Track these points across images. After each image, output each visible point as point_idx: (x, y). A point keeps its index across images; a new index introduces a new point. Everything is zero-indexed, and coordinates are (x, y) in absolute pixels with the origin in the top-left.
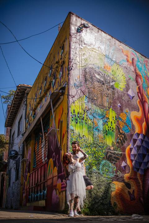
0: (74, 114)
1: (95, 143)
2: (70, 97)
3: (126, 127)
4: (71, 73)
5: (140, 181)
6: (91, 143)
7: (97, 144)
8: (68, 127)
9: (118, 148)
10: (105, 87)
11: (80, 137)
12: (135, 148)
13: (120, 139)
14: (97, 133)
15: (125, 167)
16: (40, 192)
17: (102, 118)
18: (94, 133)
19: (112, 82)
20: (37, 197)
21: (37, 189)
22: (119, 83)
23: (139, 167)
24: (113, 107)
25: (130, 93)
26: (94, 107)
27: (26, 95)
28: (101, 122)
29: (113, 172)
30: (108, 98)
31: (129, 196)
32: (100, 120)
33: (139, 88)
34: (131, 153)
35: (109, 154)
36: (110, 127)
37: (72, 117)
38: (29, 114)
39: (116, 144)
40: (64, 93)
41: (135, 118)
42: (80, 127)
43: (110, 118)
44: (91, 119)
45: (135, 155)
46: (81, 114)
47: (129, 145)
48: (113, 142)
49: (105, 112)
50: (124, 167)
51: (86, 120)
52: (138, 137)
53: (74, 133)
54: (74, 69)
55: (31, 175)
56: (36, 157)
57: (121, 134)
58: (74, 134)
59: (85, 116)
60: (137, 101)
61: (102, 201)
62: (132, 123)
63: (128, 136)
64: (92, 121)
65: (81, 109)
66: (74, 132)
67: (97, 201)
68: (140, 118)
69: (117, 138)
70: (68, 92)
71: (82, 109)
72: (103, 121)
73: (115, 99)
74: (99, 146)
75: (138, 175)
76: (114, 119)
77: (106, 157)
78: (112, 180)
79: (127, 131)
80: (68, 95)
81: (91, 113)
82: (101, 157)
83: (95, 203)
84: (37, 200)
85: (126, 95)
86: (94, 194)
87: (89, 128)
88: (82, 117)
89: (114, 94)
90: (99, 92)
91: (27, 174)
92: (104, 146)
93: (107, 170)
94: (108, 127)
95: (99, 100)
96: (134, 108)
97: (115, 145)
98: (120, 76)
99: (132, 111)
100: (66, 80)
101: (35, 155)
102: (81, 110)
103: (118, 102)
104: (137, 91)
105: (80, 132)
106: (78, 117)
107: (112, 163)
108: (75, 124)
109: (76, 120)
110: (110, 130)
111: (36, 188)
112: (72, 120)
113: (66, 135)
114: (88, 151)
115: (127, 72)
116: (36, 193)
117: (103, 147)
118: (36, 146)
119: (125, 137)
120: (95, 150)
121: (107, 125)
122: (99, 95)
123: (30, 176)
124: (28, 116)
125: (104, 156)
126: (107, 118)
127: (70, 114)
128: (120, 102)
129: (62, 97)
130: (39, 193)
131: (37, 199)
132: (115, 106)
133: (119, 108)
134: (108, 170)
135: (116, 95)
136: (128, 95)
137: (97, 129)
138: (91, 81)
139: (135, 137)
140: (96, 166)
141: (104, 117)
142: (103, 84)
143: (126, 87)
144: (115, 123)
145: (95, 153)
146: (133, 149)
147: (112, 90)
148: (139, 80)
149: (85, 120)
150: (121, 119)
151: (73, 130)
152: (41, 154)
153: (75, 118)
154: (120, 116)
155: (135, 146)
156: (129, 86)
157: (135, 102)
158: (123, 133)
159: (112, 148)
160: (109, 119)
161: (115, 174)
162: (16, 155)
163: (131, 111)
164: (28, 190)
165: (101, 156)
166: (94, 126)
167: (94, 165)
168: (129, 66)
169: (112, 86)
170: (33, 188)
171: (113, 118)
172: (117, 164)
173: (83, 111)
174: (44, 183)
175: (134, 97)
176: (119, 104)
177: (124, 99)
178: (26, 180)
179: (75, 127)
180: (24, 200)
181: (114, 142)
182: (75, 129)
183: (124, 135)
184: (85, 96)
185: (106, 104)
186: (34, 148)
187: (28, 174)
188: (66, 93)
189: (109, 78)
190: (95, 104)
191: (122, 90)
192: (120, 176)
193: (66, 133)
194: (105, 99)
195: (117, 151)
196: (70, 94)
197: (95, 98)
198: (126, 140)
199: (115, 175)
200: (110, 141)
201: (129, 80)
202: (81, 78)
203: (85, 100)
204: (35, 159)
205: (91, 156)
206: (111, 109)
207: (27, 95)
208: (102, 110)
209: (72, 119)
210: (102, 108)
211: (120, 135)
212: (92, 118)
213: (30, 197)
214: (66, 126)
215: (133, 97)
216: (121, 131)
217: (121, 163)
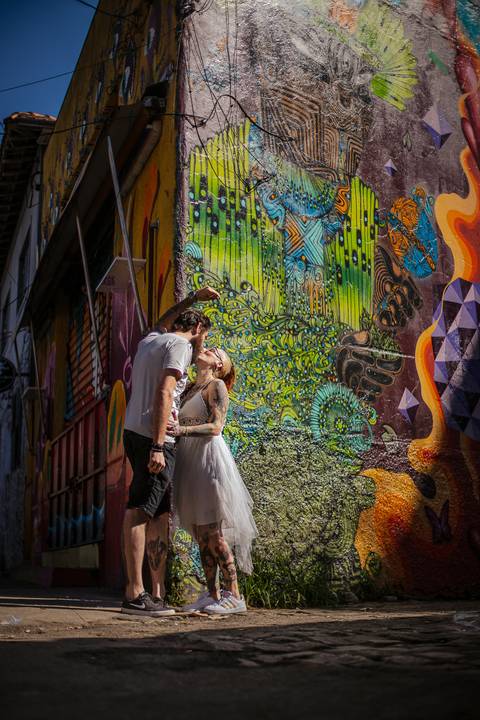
0: (203, 193)
1: (291, 316)
2: (187, 124)
3: (416, 252)
4: (191, 25)
5: (471, 468)
6: (276, 313)
7: (302, 321)
8: (177, 249)
9: (384, 337)
10: (331, 91)
11: (230, 290)
12: (452, 340)
13: (393, 302)
14: (298, 275)
15: (412, 411)
16: (85, 514)
17: (321, 217)
18: (286, 273)
19: (362, 72)
20: (74, 528)
21: (76, 500)
22: (390, 79)
23: (466, 415)
24: (365, 172)
25: (432, 119)
26: (287, 171)
27: (39, 154)
28: (316, 232)
29: (365, 432)
30: (346, 136)
31: (427, 525)
32: (313, 222)
33: (468, 105)
34: (435, 356)
35: (350, 359)
36: (355, 253)
37: (197, 208)
38: (50, 220)
39: (375, 319)
40: (164, 109)
41: (453, 221)
42: (228, 247)
43: (352, 214)
44: (277, 219)
45: (450, 367)
46: (233, 194)
47: (428, 324)
48: (365, 314)
49: (332, 193)
50: (409, 410)
51: (254, 222)
52: (464, 296)
53: (202, 271)
54: (202, 8)
55: (57, 447)
56: (72, 381)
57: (397, 280)
58: (202, 277)
59: (248, 203)
60: (459, 154)
61: (322, 546)
62: (441, 239)
63: (425, 289)
64: (280, 224)
65: (232, 175)
66: (206, 267)
67: (301, 546)
68: (470, 221)
69: (381, 295)
70: (180, 104)
71: (239, 176)
72: (325, 226)
73: (375, 142)
74: (310, 329)
75: (463, 445)
76: (371, 221)
77: (339, 370)
78: (359, 462)
79: (421, 271)
80: (180, 116)
81: (275, 192)
82: (318, 371)
83: (292, 557)
84: (74, 544)
85: (415, 127)
86: (290, 519)
87: (267, 252)
88: (238, 208)
89: (368, 120)
90: (310, 110)
91: (43, 445)
92: (329, 327)
93: (340, 425)
94: (346, 252)
95: (309, 142)
96: (448, 180)
97: (373, 323)
98: (394, 49)
99: (440, 191)
100: (170, 56)
101: (72, 372)
102: (232, 180)
103: (385, 153)
104: (462, 114)
105: (228, 270)
106: (222, 207)
107: (360, 395)
108: (208, 234)
109: (214, 217)
110: (351, 262)
111: (71, 496)
112: (197, 220)
113: (170, 279)
114: (265, 348)
115: (422, 36)
116: (70, 515)
117: (325, 330)
118: (74, 339)
119: (412, 292)
120: (291, 343)
121: (342, 244)
122: (308, 124)
123: (51, 453)
124: (46, 227)
125: (328, 368)
126: (339, 214)
127: (187, 195)
128: (392, 154)
129: (154, 127)
130: (81, 517)
131: (75, 539)
132: (374, 169)
133: (386, 176)
134: (345, 422)
135: (378, 125)
136: (426, 129)
137: (300, 259)
138: (274, 62)
139: (450, 294)
140: (298, 409)
141: (330, 210)
142: (326, 78)
143: (418, 97)
144: (372, 237)
145: (291, 355)
146: (444, 343)
147: (360, 103)
148: (469, 71)
149: (249, 220)
150: (395, 221)
151: (199, 261)
152: (89, 369)
153: (209, 211)
154: (392, 210)
155: (450, 331)
156: (428, 94)
157: (452, 158)
158: (406, 278)
159: (362, 338)
160: (349, 219)
161: (371, 441)
162: (6, 377)
163: (437, 191)
164: (47, 503)
165: (318, 366)
166: (288, 246)
167: (288, 402)
168: (428, 14)
169: (361, 88)
170: (63, 498)
171: (366, 215)
172: (381, 398)
173: (242, 186)
174: (96, 477)
175: (447, 136)
176: (389, 164)
177: (409, 145)
178: (41, 469)
179: (207, 248)
180: (37, 540)
181: (369, 311)
182: (207, 257)
183: (409, 287)
184: (248, 121)
185: (338, 161)
186: (68, 345)
187: (47, 446)
188: (172, 107)
189: (347, 58)
190: (292, 158)
191: (401, 107)
192: (392, 447)
193: (168, 271)
194: (334, 138)
195: (380, 348)
196: (188, 111)
197: (294, 135)
198: (416, 305)
199: (373, 445)
200: (352, 309)
201: (429, 68)
202: (232, 51)
203: (250, 139)
204: (70, 388)
205: (275, 369)
206: (356, 181)
207: (43, 153)
208: (320, 182)
209: (197, 214)
210: (320, 175)
211: (392, 286)
212: (278, 213)
213: (54, 529)
214: (172, 245)
215: (445, 137)
216: (397, 271)
217: (397, 398)
